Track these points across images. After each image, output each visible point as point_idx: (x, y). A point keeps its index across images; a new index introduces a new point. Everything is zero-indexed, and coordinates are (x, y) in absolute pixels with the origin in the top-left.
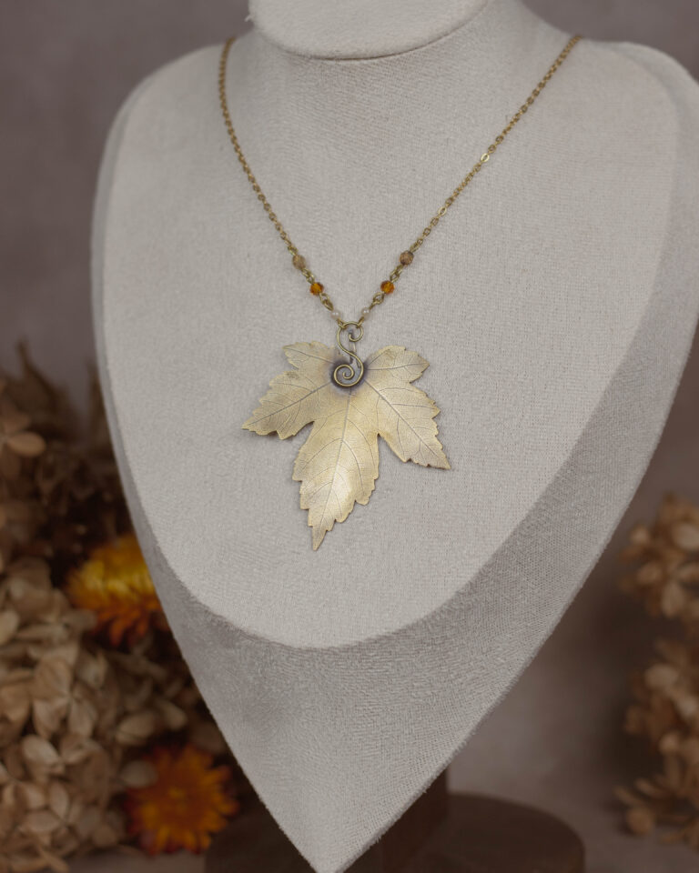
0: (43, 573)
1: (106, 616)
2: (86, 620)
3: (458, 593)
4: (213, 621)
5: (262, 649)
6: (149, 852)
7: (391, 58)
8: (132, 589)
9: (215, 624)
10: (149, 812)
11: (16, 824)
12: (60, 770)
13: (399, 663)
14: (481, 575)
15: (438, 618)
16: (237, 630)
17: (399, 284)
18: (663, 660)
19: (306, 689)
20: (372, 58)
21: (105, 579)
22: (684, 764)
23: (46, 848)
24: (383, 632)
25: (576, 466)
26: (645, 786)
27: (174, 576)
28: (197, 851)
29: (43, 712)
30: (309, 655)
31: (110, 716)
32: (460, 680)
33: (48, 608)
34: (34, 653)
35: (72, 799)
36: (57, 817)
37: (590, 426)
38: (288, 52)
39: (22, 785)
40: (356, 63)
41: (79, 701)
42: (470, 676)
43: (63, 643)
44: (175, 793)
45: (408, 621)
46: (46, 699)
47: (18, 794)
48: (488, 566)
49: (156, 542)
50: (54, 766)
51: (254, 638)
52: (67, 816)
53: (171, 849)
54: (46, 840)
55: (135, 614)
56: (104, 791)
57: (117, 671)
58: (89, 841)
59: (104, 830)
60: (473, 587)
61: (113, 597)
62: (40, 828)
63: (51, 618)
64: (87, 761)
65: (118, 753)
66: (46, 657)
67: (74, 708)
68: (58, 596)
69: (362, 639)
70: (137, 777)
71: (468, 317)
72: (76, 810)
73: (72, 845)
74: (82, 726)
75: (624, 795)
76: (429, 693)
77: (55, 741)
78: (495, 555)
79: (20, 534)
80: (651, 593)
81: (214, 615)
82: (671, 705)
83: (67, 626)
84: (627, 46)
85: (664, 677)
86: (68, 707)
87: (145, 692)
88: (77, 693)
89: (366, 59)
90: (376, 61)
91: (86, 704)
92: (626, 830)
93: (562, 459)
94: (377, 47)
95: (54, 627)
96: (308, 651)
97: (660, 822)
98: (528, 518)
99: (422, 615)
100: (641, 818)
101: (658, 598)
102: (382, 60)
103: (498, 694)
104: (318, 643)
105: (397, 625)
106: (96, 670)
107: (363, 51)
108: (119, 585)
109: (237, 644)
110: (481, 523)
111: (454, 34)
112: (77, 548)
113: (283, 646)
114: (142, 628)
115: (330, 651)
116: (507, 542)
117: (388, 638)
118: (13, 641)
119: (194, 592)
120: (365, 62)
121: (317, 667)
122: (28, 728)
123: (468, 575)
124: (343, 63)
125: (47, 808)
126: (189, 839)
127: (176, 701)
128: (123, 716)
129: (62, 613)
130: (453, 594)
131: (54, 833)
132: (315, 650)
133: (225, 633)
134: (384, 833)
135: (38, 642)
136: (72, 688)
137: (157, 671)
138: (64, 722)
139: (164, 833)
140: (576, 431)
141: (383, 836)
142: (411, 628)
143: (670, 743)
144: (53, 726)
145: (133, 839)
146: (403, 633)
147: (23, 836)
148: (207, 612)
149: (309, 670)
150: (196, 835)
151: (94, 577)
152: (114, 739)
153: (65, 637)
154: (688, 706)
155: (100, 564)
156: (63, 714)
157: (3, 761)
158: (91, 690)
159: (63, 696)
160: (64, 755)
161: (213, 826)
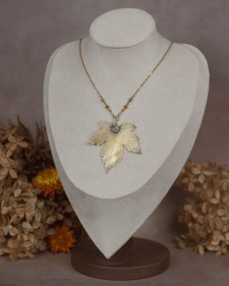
0: (26, 178)
1: (43, 190)
2: (38, 191)
3: (144, 185)
4: (80, 192)
5: (93, 199)
6: (53, 253)
7: (128, 48)
8: (50, 183)
9: (80, 193)
10: (53, 242)
11: (20, 245)
12: (32, 230)
13: (128, 203)
14: (149, 181)
15: (138, 192)
16: (87, 194)
17: (128, 106)
18: (188, 203)
19: (104, 209)
20: (123, 48)
21: (43, 180)
22: (194, 230)
23: (28, 251)
24: (124, 195)
25: (173, 153)
26: (183, 236)
27: (69, 180)
28: (66, 252)
29: (28, 215)
31: (45, 216)
32: (143, 207)
33: (28, 188)
34: (25, 200)
35: (35, 238)
36: (32, 243)
37: (177, 143)
38: (101, 46)
39: (22, 234)
40: (119, 49)
41: (37, 212)
42: (145, 206)
43: (33, 197)
44: (61, 237)
45: (131, 192)
46: (29, 212)
47: (21, 237)
48: (151, 178)
49: (64, 171)
50: (31, 229)
51: (91, 196)
52: (34, 243)
53: (59, 252)
54: (28, 249)
55: (51, 190)
56: (43, 236)
57: (46, 205)
58: (38, 249)
59: (42, 247)
60: (147, 184)
61: (45, 185)
62: (27, 246)
63: (29, 191)
64: (39, 228)
65: (47, 226)
66: (28, 201)
67: (36, 214)
68: (30, 184)
69: (118, 197)
70: (51, 232)
71: (146, 115)
72: (36, 241)
73: (34, 250)
74: (38, 219)
75: (177, 238)
76: (135, 211)
77: (31, 223)
78: (153, 176)
79: (20, 168)
80: (185, 185)
81: (80, 190)
82: (191, 215)
83: (33, 193)
84: (185, 45)
85: (188, 208)
86: (35, 214)
87: (53, 210)
88: (37, 210)
89: (121, 48)
90: (124, 49)
91: (39, 213)
92: (178, 247)
93: (170, 152)
94: (125, 46)
95: (30, 193)
96: (105, 200)
97: (186, 246)
98: (161, 166)
99: (135, 191)
100: (182, 244)
101: (187, 187)
102: (126, 49)
103: (152, 211)
104: (107, 197)
105: (128, 193)
106: (41, 204)
107: (121, 46)
108: (47, 182)
109: (86, 198)
110: (149, 168)
111: (144, 42)
112: (34, 172)
113: (98, 198)
114: (53, 193)
115: (111, 200)
116: (156, 172)
117: (126, 196)
118: (19, 196)
119: (75, 184)
120: (121, 49)
121: (107, 204)
122: (24, 219)
123: (146, 181)
124: (115, 49)
125: (29, 240)
126: (64, 249)
127: (60, 212)
128: (48, 217)
129: (32, 190)
130: (142, 186)
131: (30, 247)
132: (107, 199)
133: (83, 195)
135: (26, 197)
136: (35, 209)
137: (55, 205)
138: (34, 218)
139: (57, 248)
140: (174, 145)
142: (131, 194)
143: (190, 225)
144: (31, 219)
145: (49, 249)
146: (129, 195)
147: (22, 248)
148: (78, 189)
149: (105, 204)
150: (66, 248)
151: (39, 180)
152: (46, 222)
153: (33, 195)
154: (195, 215)
155: (41, 176)
156: (33, 216)
157: (17, 228)
158: (40, 210)
159: (33, 211)
160: (33, 226)
161: (70, 246)
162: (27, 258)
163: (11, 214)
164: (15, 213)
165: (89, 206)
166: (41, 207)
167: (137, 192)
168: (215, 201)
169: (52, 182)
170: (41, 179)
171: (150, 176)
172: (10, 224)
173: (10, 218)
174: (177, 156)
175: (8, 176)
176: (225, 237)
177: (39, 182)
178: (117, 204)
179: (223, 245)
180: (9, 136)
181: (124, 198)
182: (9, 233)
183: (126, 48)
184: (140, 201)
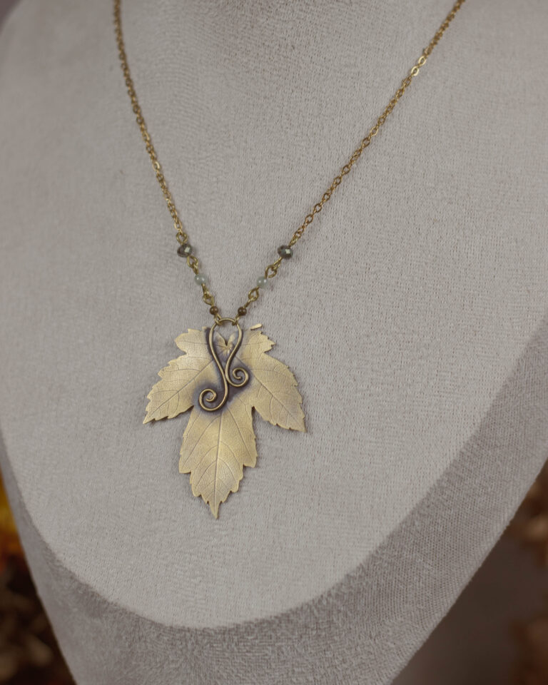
165: (118, 651)
167: (320, 601)
171: (378, 539)
178: (232, 651)
181: (266, 628)
184: (335, 642)
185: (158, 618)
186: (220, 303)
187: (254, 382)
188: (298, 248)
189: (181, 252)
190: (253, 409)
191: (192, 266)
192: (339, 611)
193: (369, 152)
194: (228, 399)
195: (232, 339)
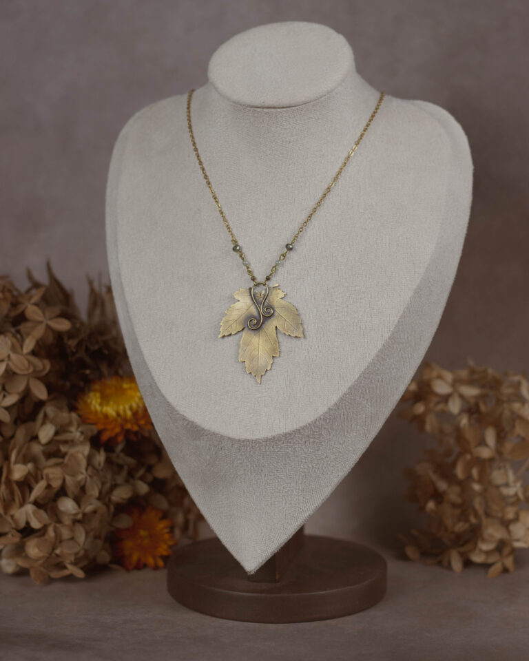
0: (64, 403)
1: (100, 427)
2: (92, 430)
3: (329, 409)
4: (188, 424)
5: (218, 441)
6: (127, 568)
7: (294, 108)
8: (118, 414)
9: (189, 427)
10: (128, 544)
11: (54, 549)
12: (80, 517)
13: (295, 448)
14: (342, 399)
15: (318, 423)
16: (203, 430)
19: (241, 463)
20: (283, 108)
21: (101, 404)
23: (72, 564)
24: (287, 431)
25: (394, 339)
27: (164, 399)
28: (156, 568)
29: (69, 480)
30: (244, 443)
31: (108, 486)
32: (328, 459)
33: (70, 423)
34: (63, 448)
35: (87, 534)
36: (79, 545)
37: (403, 317)
38: (234, 102)
39: (58, 525)
40: (273, 110)
41: (90, 476)
42: (333, 457)
43: (82, 443)
44: (142, 533)
45: (301, 424)
46: (72, 475)
47: (56, 530)
48: (346, 394)
50: (77, 514)
51: (213, 434)
52: (84, 544)
53: (140, 566)
54: (72, 558)
56: (104, 530)
57: (109, 461)
58: (94, 560)
59: (103, 554)
60: (336, 406)
61: (106, 416)
62: (68, 551)
63: (73, 429)
64: (95, 512)
65: (112, 508)
66: (72, 451)
67: (89, 480)
68: (74, 415)
69: (274, 434)
71: (334, 255)
72: (90, 540)
73: (85, 563)
74: (94, 490)
75: (401, 537)
76: (310, 466)
77: (78, 500)
78: (350, 388)
79: (53, 379)
81: (190, 421)
82: (433, 483)
83: (82, 433)
84: (419, 102)
86: (86, 478)
87: (124, 473)
88: (90, 471)
89: (279, 108)
90: (284, 109)
91: (95, 478)
93: (387, 335)
94: (285, 102)
95: (75, 433)
96: (244, 441)
97: (423, 554)
98: (368, 367)
99: (309, 421)
102: (288, 109)
103: (348, 468)
104: (249, 436)
105: (296, 427)
106: (101, 458)
107: (278, 104)
108: (110, 410)
109: (202, 438)
111: (328, 95)
113: (229, 438)
115: (257, 441)
116: (357, 381)
117: (290, 434)
118: (50, 442)
119: (177, 408)
120: (279, 110)
121: (249, 451)
122: (62, 492)
123: (335, 399)
124: (266, 110)
125: (72, 539)
126: (151, 561)
127: (142, 479)
128: (115, 486)
129: (78, 427)
130: (326, 409)
131: (76, 554)
132: (248, 441)
133: (195, 431)
134: (282, 546)
135: (66, 442)
136: (87, 470)
137: (130, 461)
138: (83, 489)
139: (135, 557)
140: (395, 319)
141: (282, 548)
142: (304, 428)
143: (430, 506)
144: (76, 491)
145: (119, 560)
146: (298, 431)
147: (57, 555)
148: (184, 419)
149: (244, 452)
150: (154, 558)
151: (94, 402)
152: (110, 500)
153: (82, 438)
154: (442, 485)
155: (98, 395)
156: (83, 483)
157: (46, 511)
158: (97, 470)
159: (82, 473)
160: (82, 508)
161: (165, 553)
162: (70, 578)
163: (32, 481)
164: (42, 478)
165: (208, 457)
166: (99, 465)
167: (315, 422)
168: (485, 453)
169: (121, 412)
170: (99, 400)
171: (344, 389)
172: (30, 503)
173: (31, 489)
174: (402, 346)
175: (26, 395)
176: (509, 532)
177: (93, 408)
178: (271, 451)
179: (507, 550)
180: (26, 308)
181: (288, 437)
182: (28, 523)
183: (289, 107)
184: (322, 445)
185: (231, 435)
186: (256, 274)
187: (276, 314)
188: (296, 245)
189: (234, 249)
190: (276, 327)
191: (241, 256)
192: (325, 428)
193: (329, 196)
194: (263, 323)
195: (263, 292)
